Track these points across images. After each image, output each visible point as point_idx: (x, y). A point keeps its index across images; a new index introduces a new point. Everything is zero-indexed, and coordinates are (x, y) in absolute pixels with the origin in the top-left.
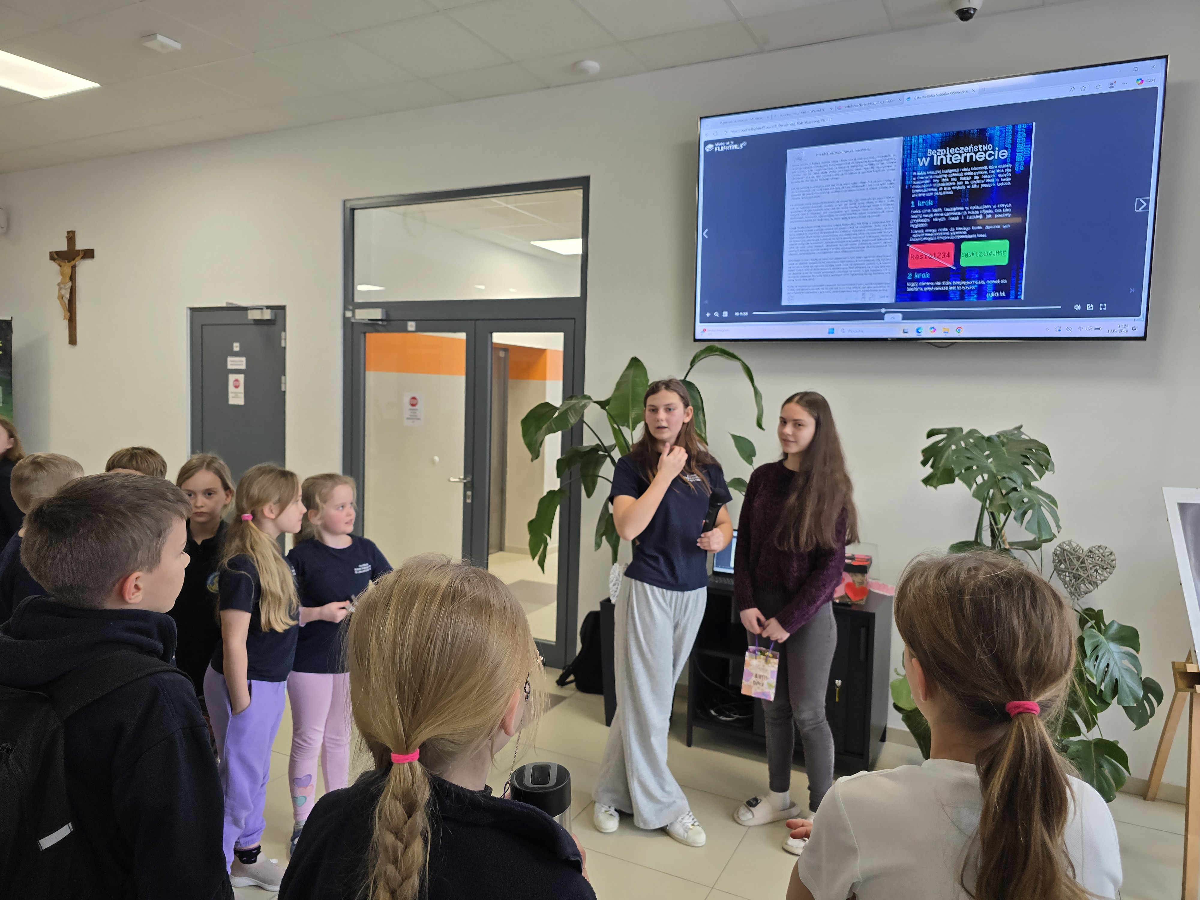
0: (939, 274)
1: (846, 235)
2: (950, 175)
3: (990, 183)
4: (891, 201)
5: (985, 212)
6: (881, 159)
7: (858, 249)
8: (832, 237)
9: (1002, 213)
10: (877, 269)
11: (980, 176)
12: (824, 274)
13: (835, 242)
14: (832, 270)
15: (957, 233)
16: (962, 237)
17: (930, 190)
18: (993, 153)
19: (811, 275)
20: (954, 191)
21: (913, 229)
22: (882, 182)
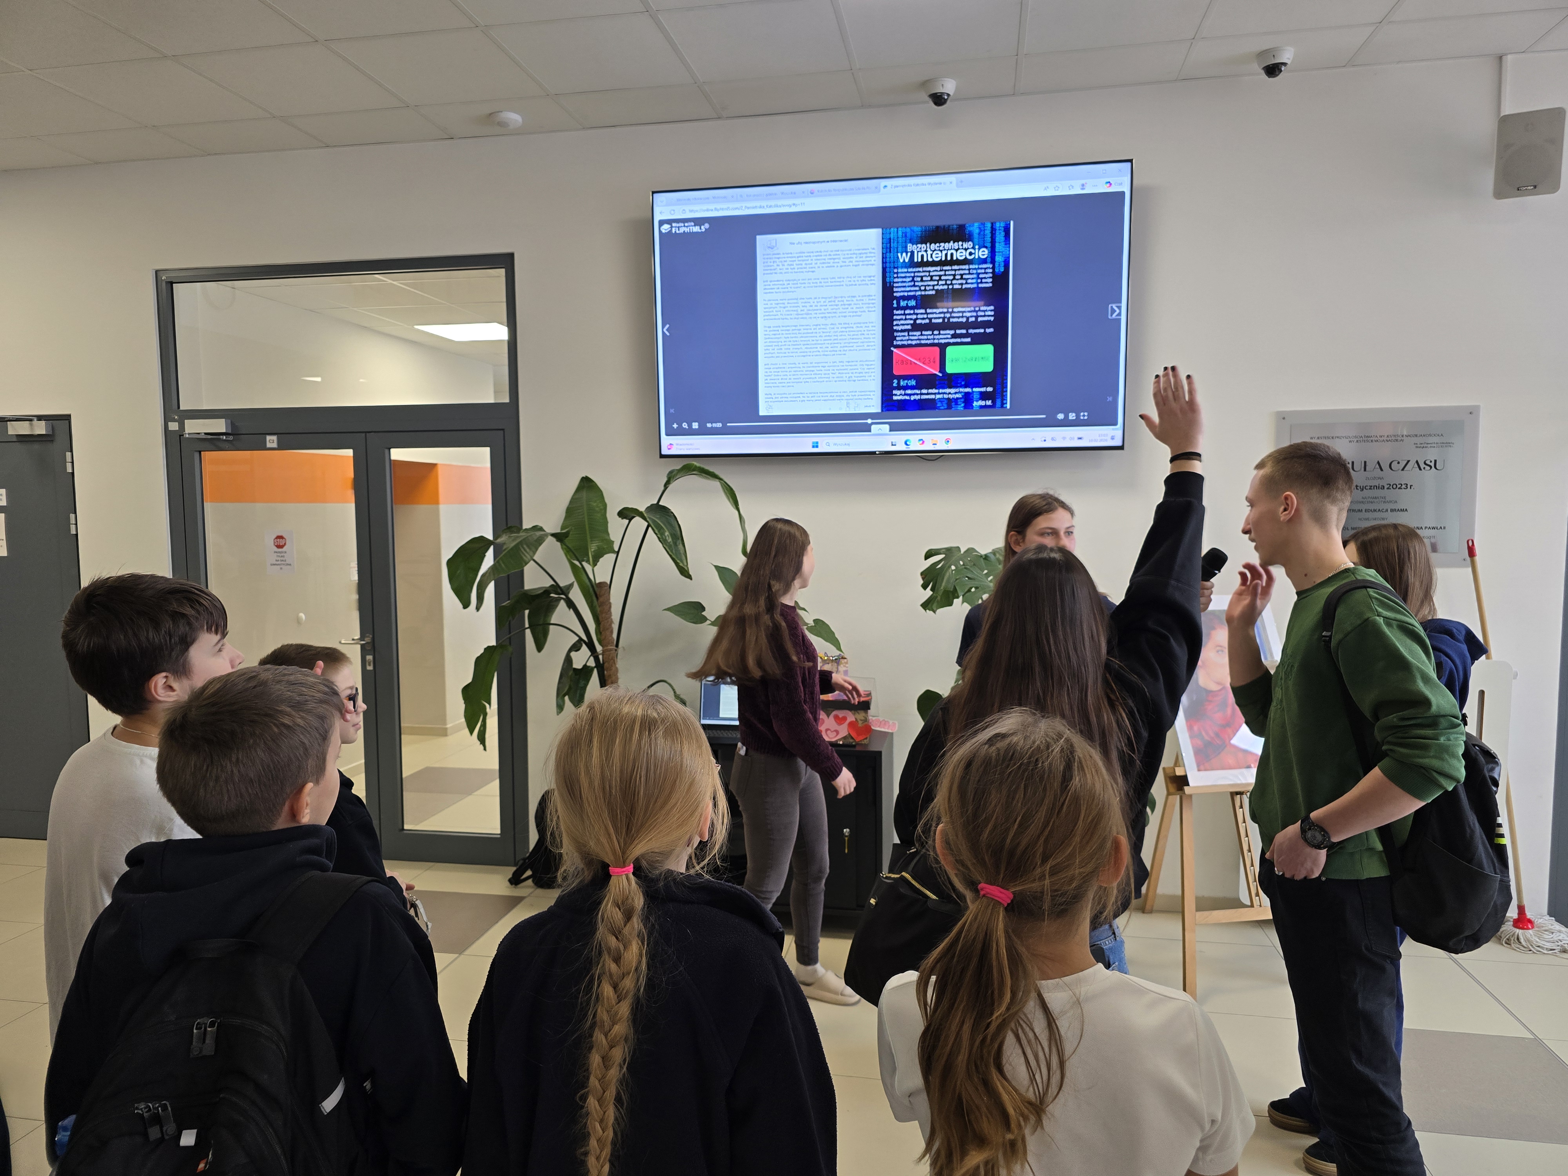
0: (925, 381)
1: (826, 336)
2: (931, 274)
3: (972, 283)
4: (873, 299)
5: (968, 314)
6: (860, 252)
7: (840, 353)
8: (811, 339)
9: (985, 316)
10: (861, 375)
11: (962, 275)
12: (805, 380)
13: (815, 344)
14: (814, 376)
15: (941, 336)
16: (946, 341)
17: (913, 289)
18: (973, 251)
19: (790, 381)
20: (937, 290)
21: (898, 331)
22: (862, 278)
